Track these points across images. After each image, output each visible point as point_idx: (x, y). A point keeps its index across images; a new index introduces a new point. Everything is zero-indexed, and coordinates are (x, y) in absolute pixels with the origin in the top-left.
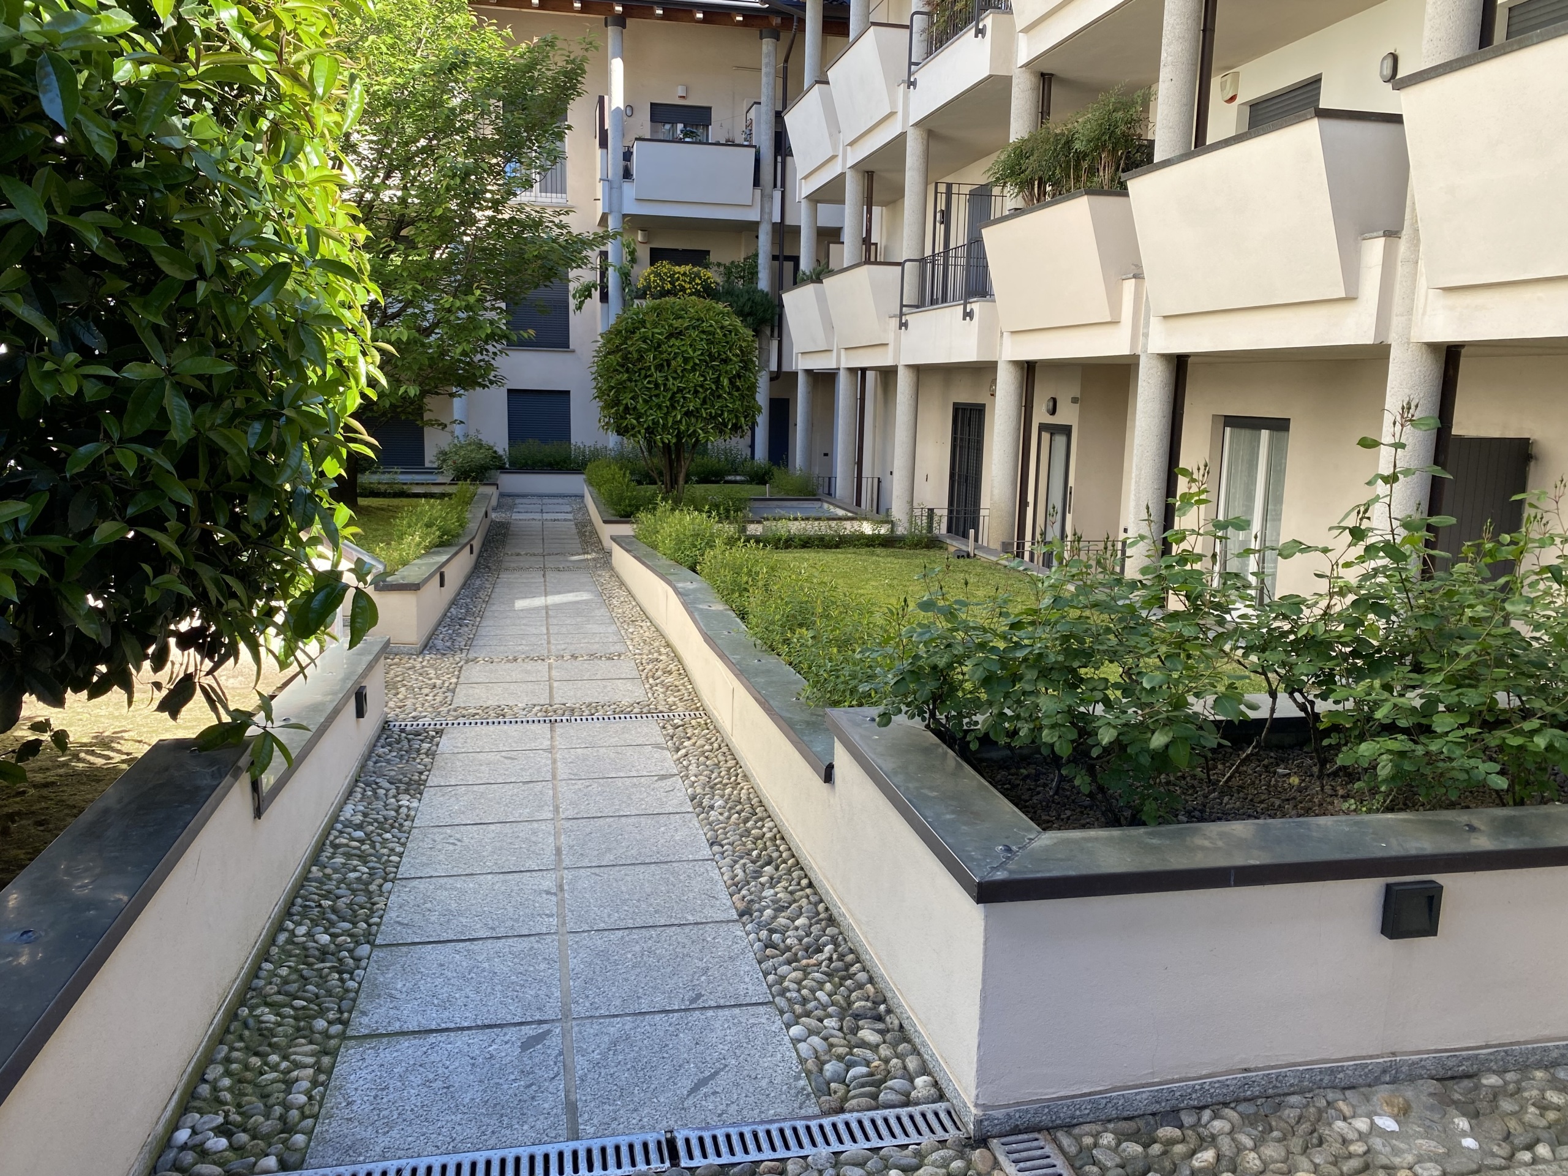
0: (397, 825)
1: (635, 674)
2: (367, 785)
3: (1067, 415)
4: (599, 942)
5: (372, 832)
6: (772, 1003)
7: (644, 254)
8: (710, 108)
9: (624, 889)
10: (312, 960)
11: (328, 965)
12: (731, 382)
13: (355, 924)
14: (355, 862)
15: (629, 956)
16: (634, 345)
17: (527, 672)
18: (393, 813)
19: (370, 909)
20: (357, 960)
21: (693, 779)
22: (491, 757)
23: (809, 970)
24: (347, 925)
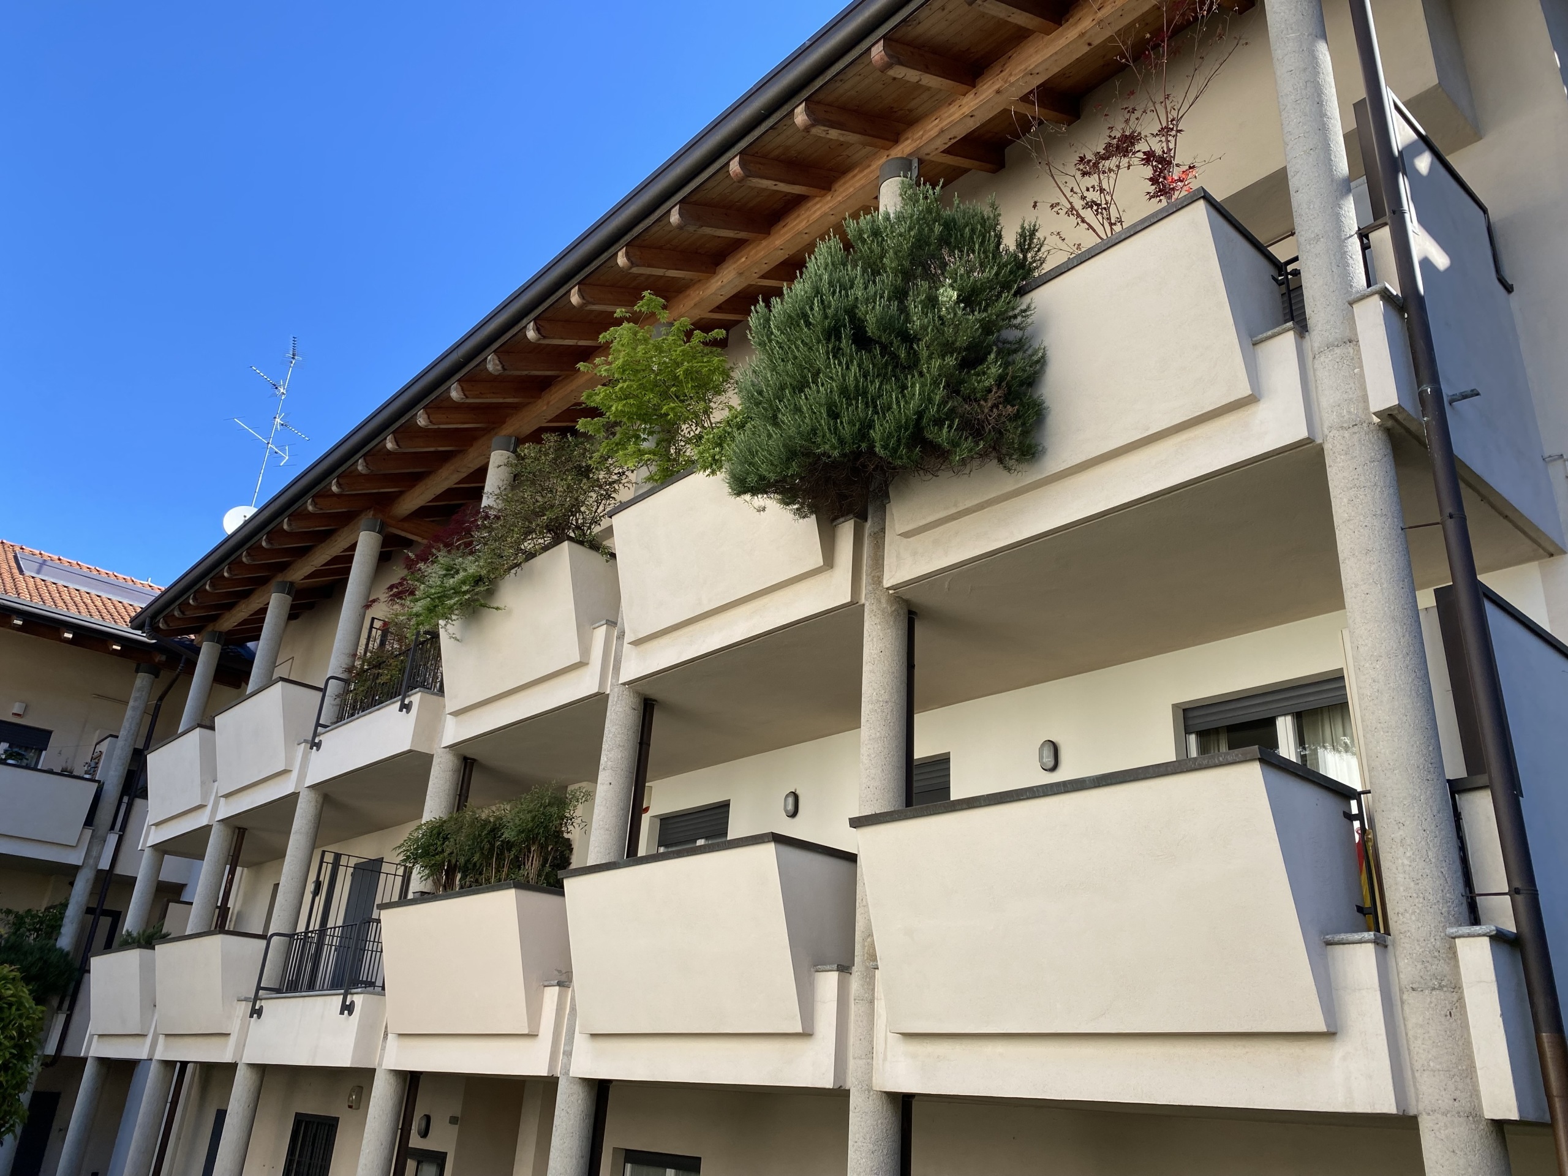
3: (443, 1139)
8: (50, 732)
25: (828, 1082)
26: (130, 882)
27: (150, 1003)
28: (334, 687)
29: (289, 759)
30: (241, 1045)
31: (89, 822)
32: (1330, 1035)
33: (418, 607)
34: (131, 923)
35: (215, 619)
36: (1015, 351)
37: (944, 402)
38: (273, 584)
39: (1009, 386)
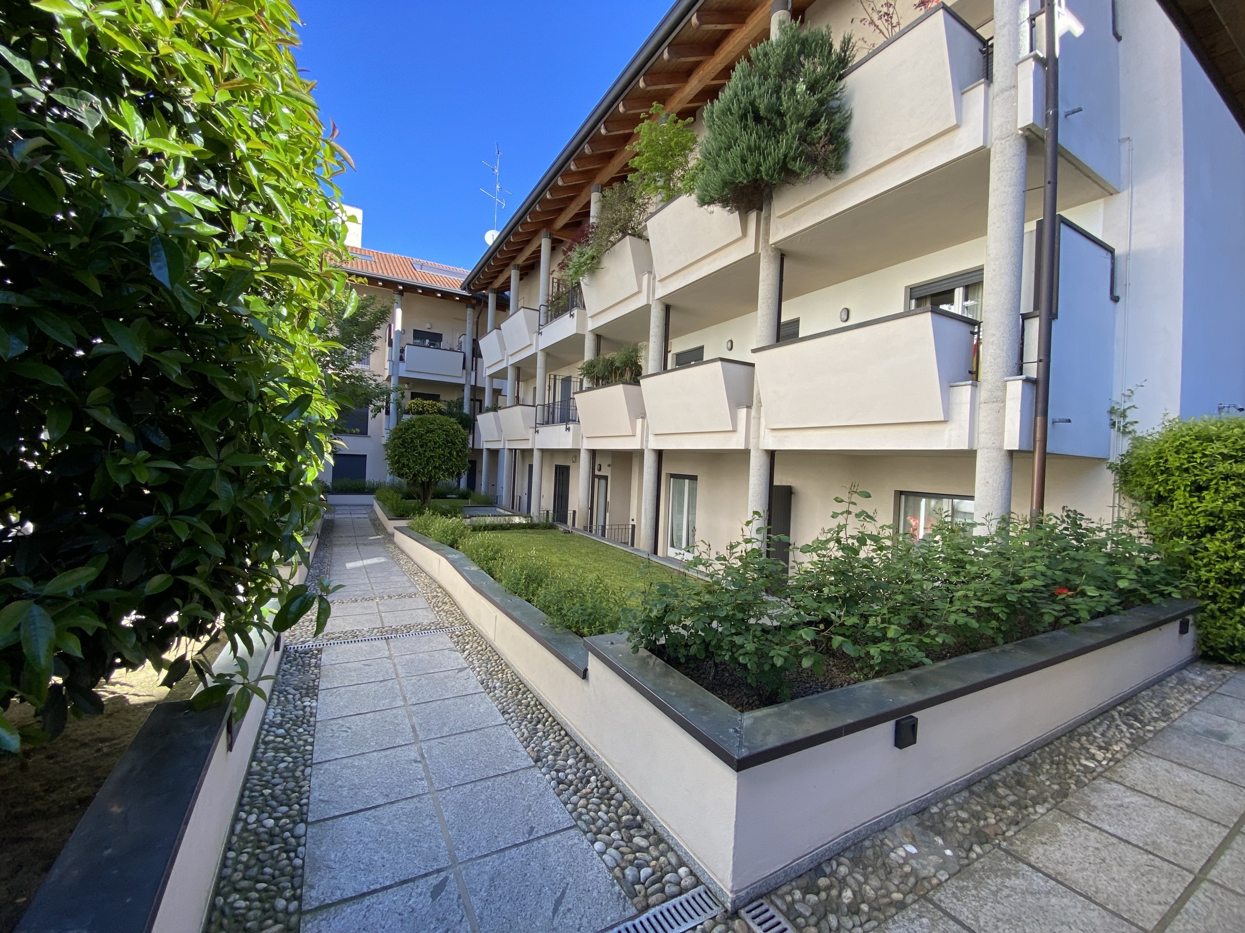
0: (305, 721)
1: (426, 605)
2: (280, 693)
3: (606, 471)
4: (458, 796)
5: (290, 728)
6: (576, 826)
7: (408, 394)
8: (442, 334)
9: (462, 752)
10: (264, 844)
11: (277, 846)
12: (458, 454)
13: (290, 806)
14: (282, 755)
15: (480, 804)
16: (408, 436)
17: (365, 608)
18: (301, 712)
19: (299, 792)
20: (298, 838)
21: (478, 669)
22: (355, 665)
23: (588, 796)
24: (284, 809)
25: (742, 447)
26: (483, 389)
27: (500, 430)
28: (543, 309)
29: (531, 339)
30: (534, 443)
31: (464, 368)
32: (945, 422)
33: (571, 272)
34: (487, 402)
35: (491, 283)
36: (836, 113)
37: (798, 148)
38: (511, 266)
39: (831, 134)
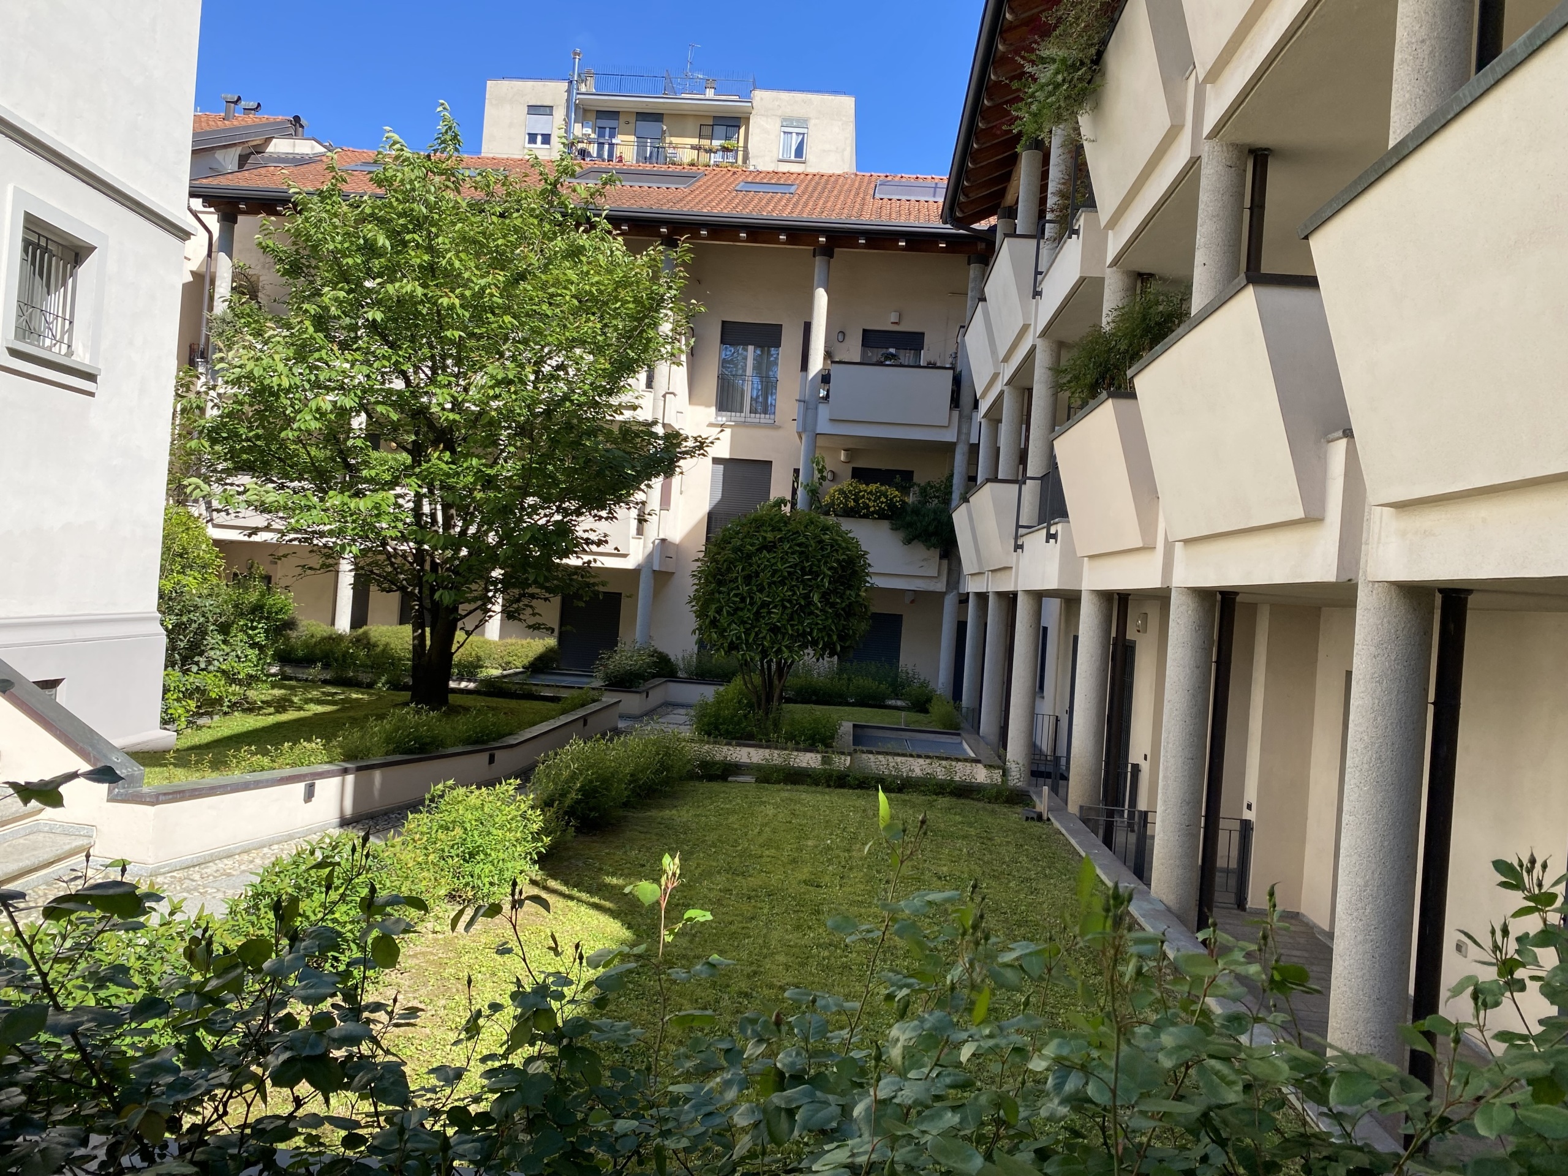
7: (845, 473)
8: (923, 334)
25: (1333, 576)
27: (977, 548)
29: (1025, 313)
30: (1017, 577)
38: (1022, 143)
